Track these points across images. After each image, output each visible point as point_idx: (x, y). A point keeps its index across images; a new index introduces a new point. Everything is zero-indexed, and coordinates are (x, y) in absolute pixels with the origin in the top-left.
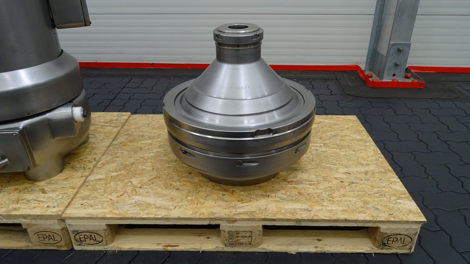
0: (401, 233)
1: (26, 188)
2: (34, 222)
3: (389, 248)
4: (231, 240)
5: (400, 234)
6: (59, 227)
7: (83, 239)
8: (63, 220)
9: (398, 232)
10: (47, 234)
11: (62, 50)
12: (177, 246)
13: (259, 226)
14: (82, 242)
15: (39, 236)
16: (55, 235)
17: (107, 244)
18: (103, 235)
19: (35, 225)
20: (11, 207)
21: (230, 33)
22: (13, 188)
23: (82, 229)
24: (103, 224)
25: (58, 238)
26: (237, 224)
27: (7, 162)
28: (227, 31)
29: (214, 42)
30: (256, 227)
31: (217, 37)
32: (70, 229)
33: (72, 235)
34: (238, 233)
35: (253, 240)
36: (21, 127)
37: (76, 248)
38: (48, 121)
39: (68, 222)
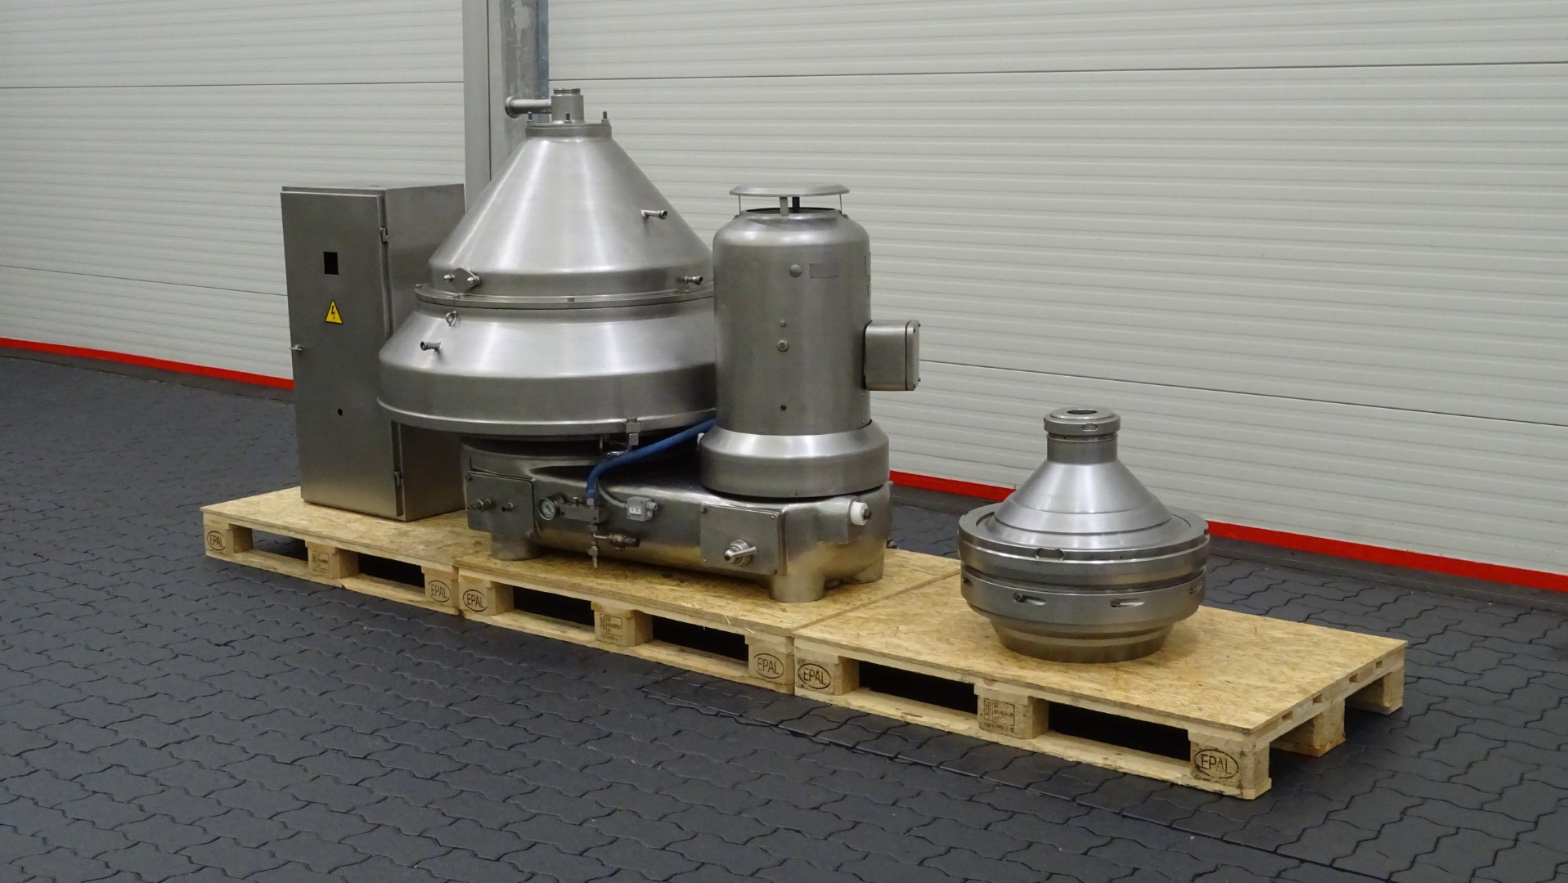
0: (1220, 748)
1: (765, 604)
2: (759, 636)
3: (1206, 777)
4: (987, 717)
5: (1216, 750)
6: (783, 650)
7: (807, 677)
8: (791, 639)
9: (1215, 746)
10: (769, 658)
11: (871, 421)
12: (920, 716)
13: (1023, 697)
14: (806, 682)
15: (761, 661)
16: (778, 664)
17: (833, 694)
18: (831, 674)
19: (760, 641)
20: (741, 613)
21: (1064, 419)
22: (749, 601)
23: (810, 658)
24: (835, 653)
25: (779, 670)
26: (996, 687)
27: (754, 551)
28: (1062, 417)
29: (1046, 433)
30: (1019, 698)
31: (1048, 425)
32: (798, 655)
33: (797, 667)
34: (996, 703)
35: (1016, 723)
36: (783, 511)
37: (799, 692)
38: (815, 511)
39: (797, 643)
